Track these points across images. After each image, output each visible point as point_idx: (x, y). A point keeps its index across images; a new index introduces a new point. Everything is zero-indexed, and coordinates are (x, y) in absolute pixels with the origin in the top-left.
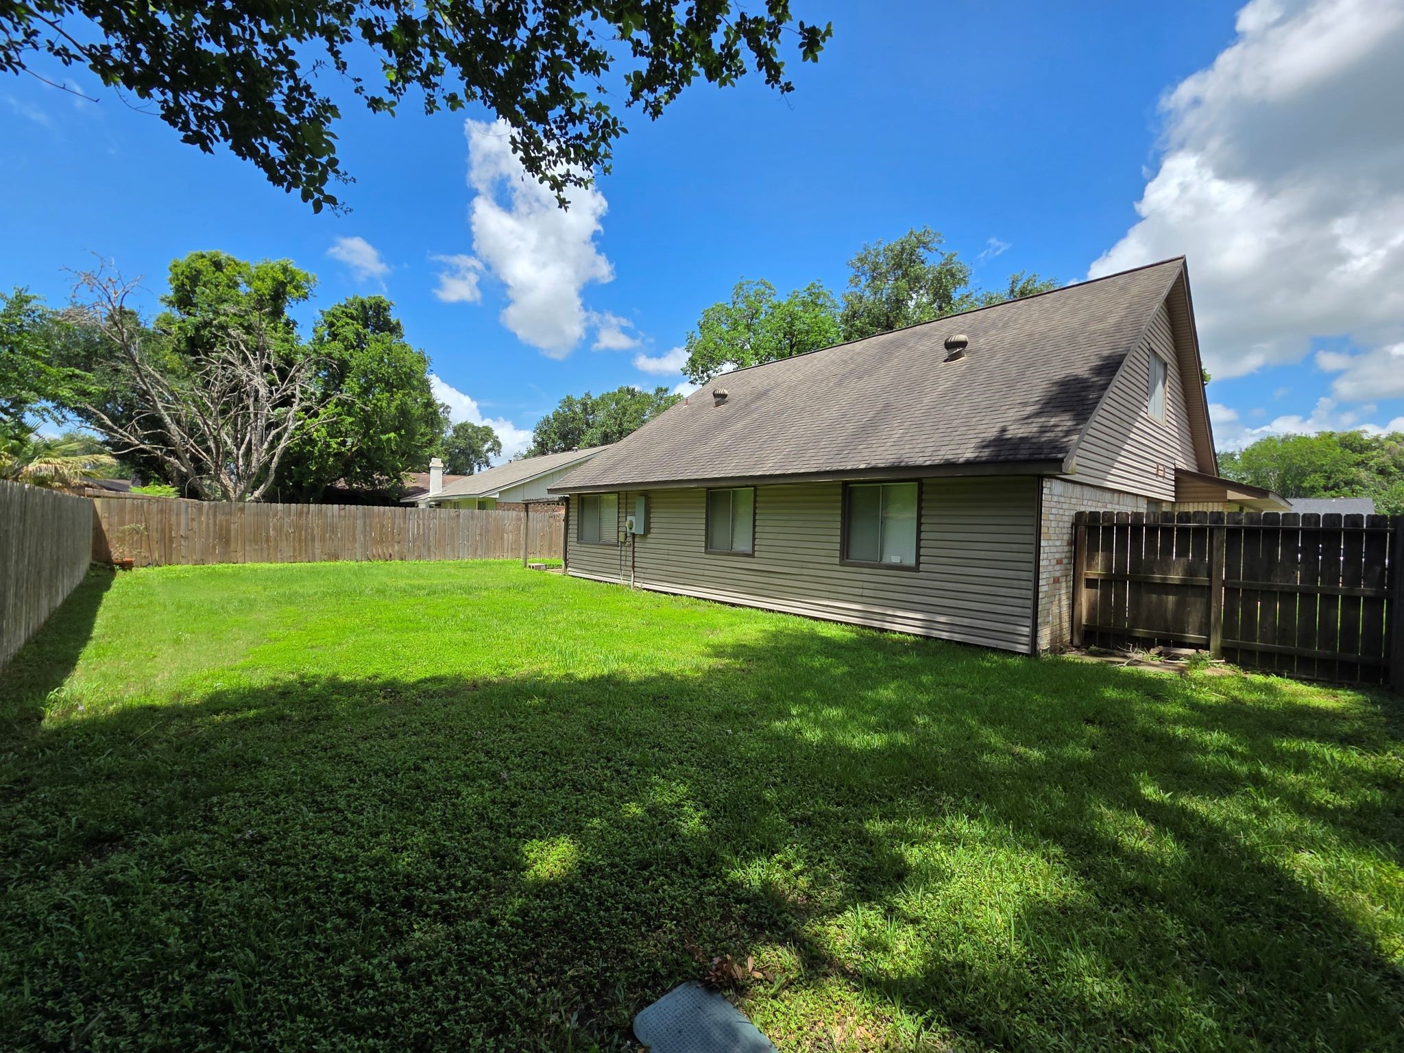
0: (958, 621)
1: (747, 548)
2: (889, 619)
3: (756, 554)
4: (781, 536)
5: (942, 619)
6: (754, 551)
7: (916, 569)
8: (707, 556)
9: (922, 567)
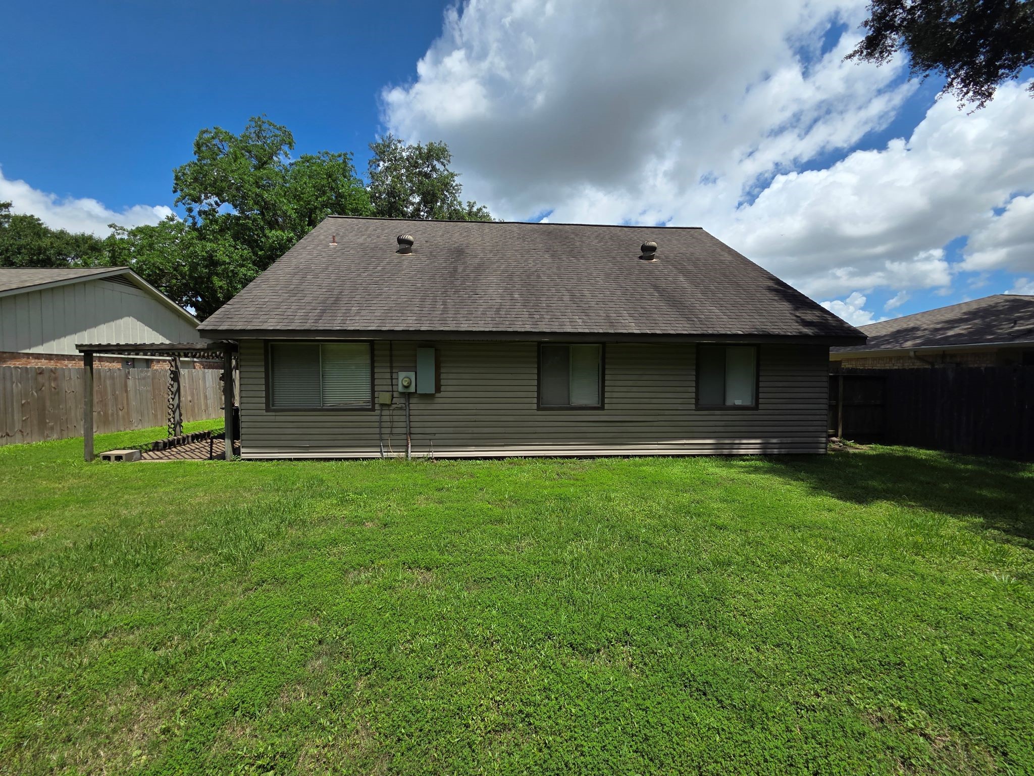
0: (785, 440)
1: (593, 400)
2: (736, 446)
3: (606, 406)
4: (635, 389)
5: (774, 441)
6: (603, 403)
7: (756, 408)
8: (540, 413)
9: (761, 406)
